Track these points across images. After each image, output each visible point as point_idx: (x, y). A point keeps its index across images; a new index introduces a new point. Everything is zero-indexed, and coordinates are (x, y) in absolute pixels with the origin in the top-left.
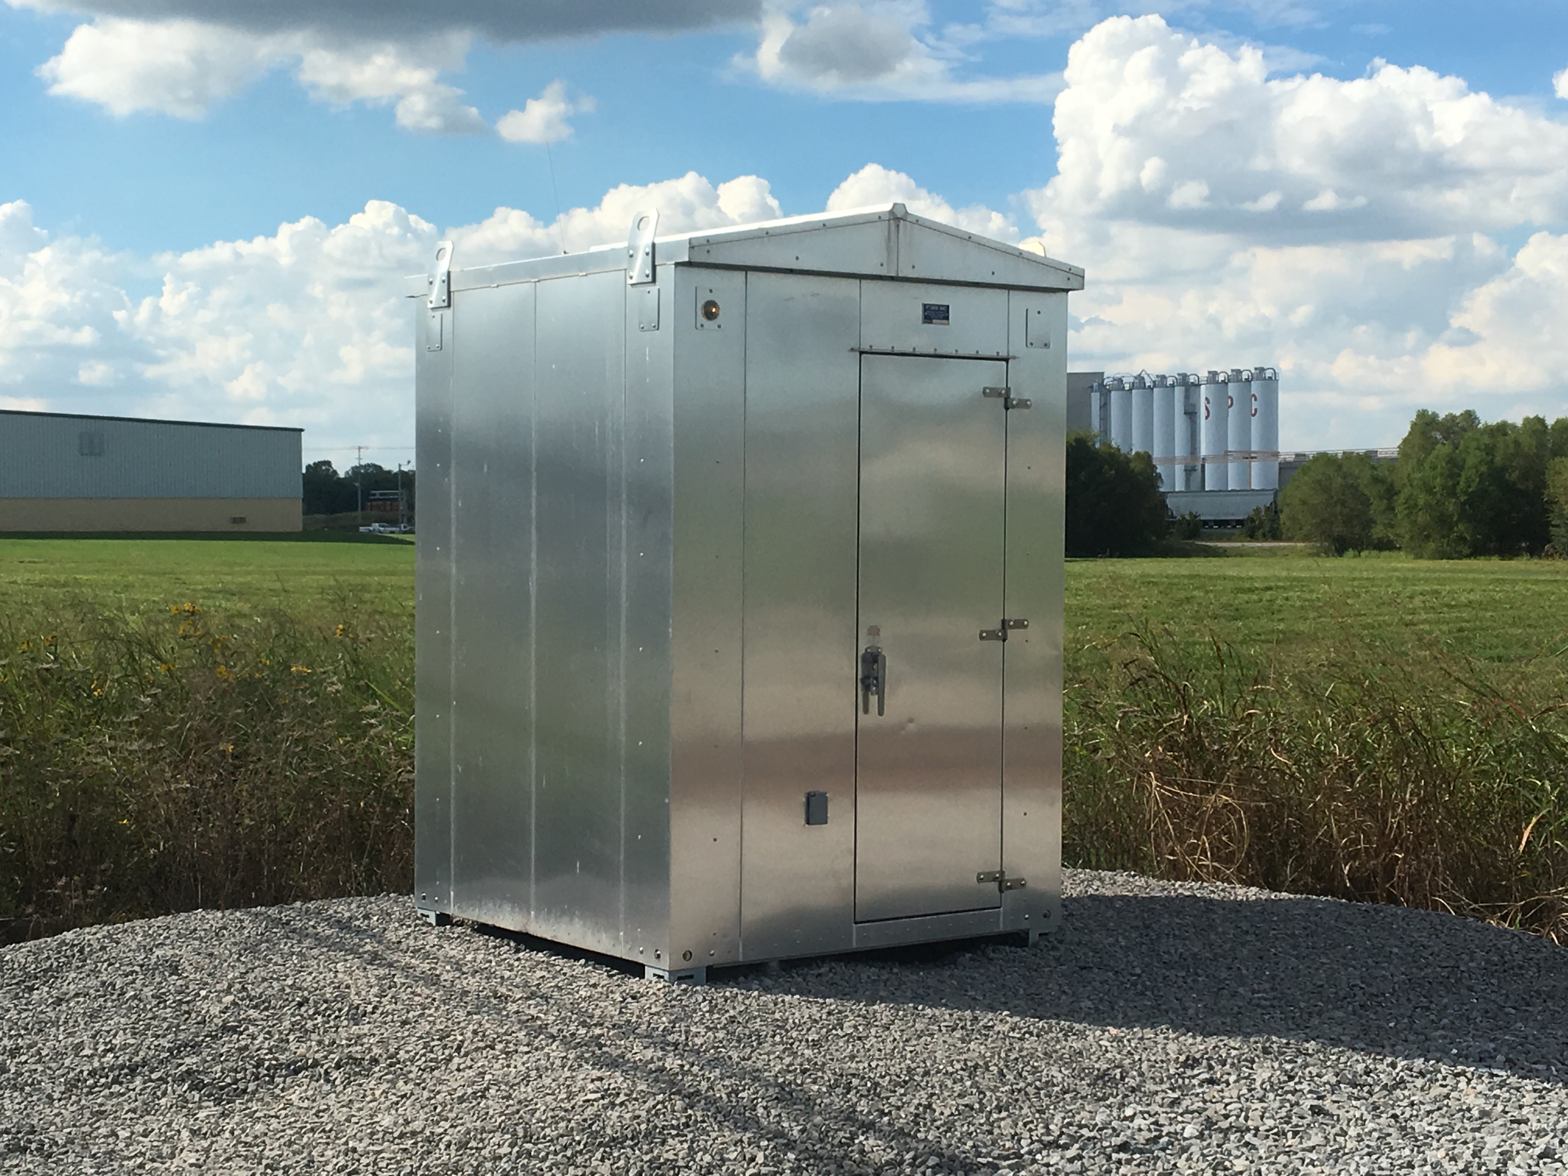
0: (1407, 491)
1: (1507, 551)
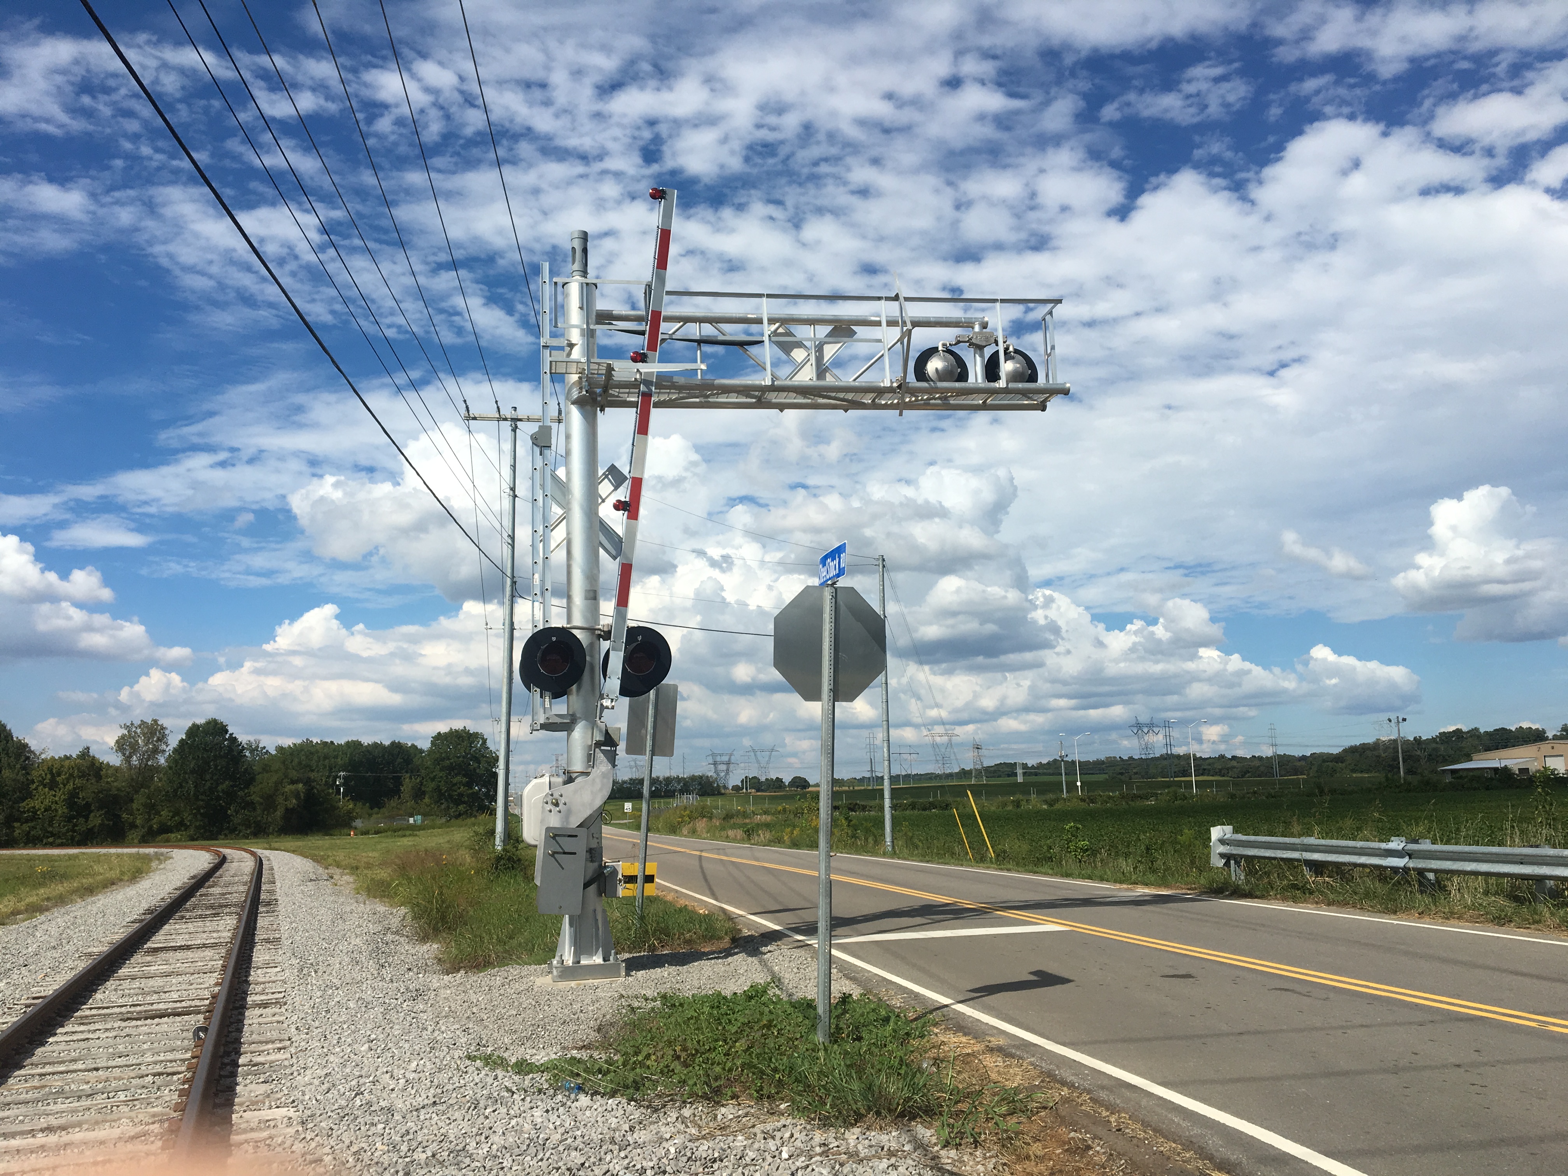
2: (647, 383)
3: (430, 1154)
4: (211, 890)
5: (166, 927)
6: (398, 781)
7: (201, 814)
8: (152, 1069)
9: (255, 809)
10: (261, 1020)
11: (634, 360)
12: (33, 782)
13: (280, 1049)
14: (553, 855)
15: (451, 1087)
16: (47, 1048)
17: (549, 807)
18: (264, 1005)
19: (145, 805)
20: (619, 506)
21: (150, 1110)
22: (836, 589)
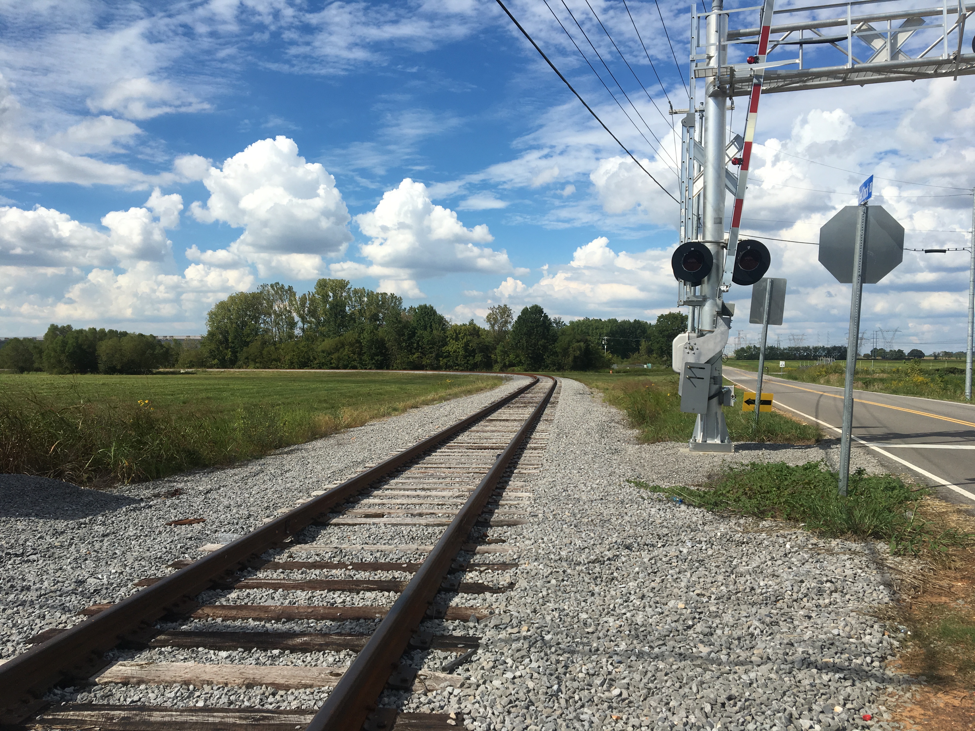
0: (47, 351)
1: (83, 371)
2: (758, 77)
3: (590, 519)
4: (527, 395)
5: (500, 410)
6: (638, 343)
7: (530, 358)
8: (474, 471)
9: (558, 356)
10: (531, 455)
11: (750, 62)
12: (447, 337)
13: (535, 468)
14: (689, 378)
15: (612, 493)
16: (431, 457)
17: (688, 350)
18: (535, 449)
19: (502, 351)
20: (735, 162)
21: (468, 487)
22: (867, 208)
